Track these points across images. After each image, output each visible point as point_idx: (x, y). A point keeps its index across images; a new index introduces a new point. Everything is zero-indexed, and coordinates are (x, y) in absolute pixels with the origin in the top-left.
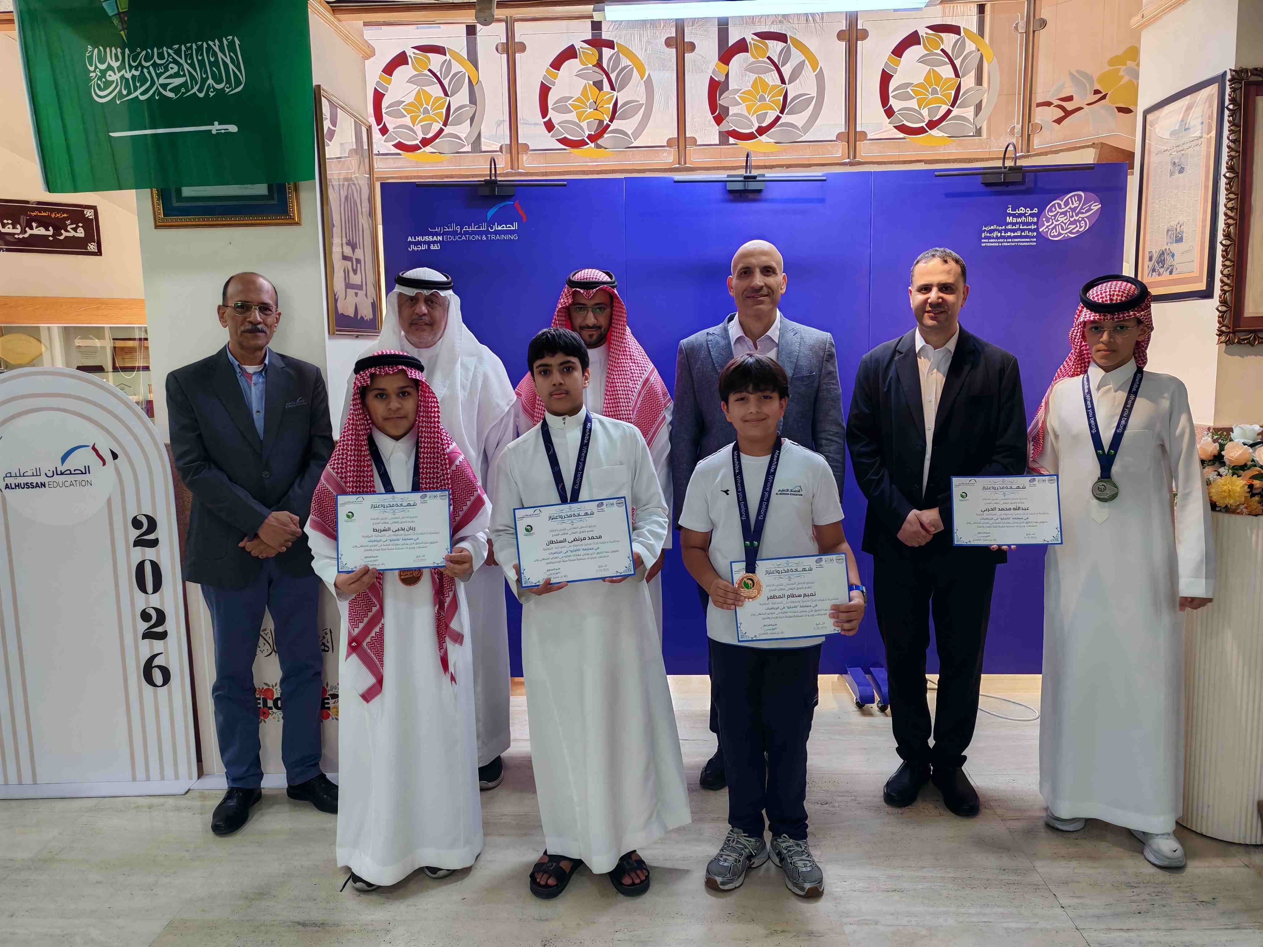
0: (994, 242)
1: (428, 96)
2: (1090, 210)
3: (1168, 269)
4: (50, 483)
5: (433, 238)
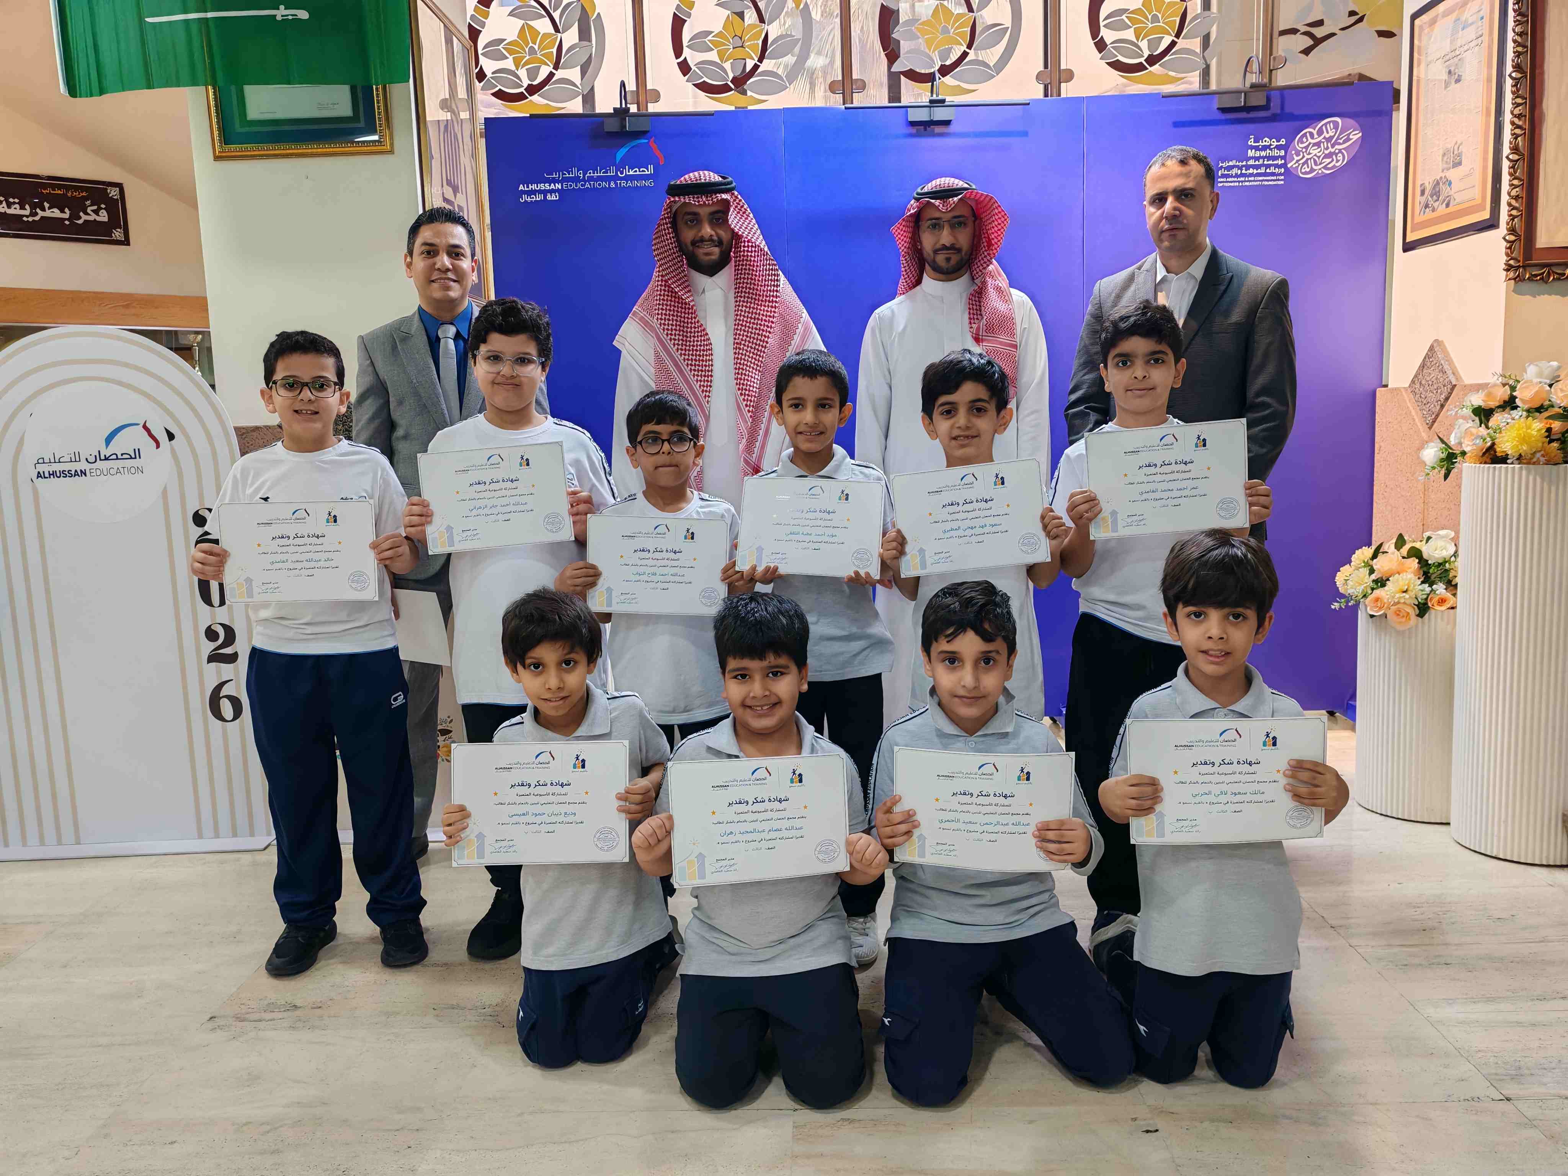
0: (1234, 182)
1: (534, 32)
2: (1348, 140)
3: (1444, 201)
4: (92, 471)
5: (550, 186)
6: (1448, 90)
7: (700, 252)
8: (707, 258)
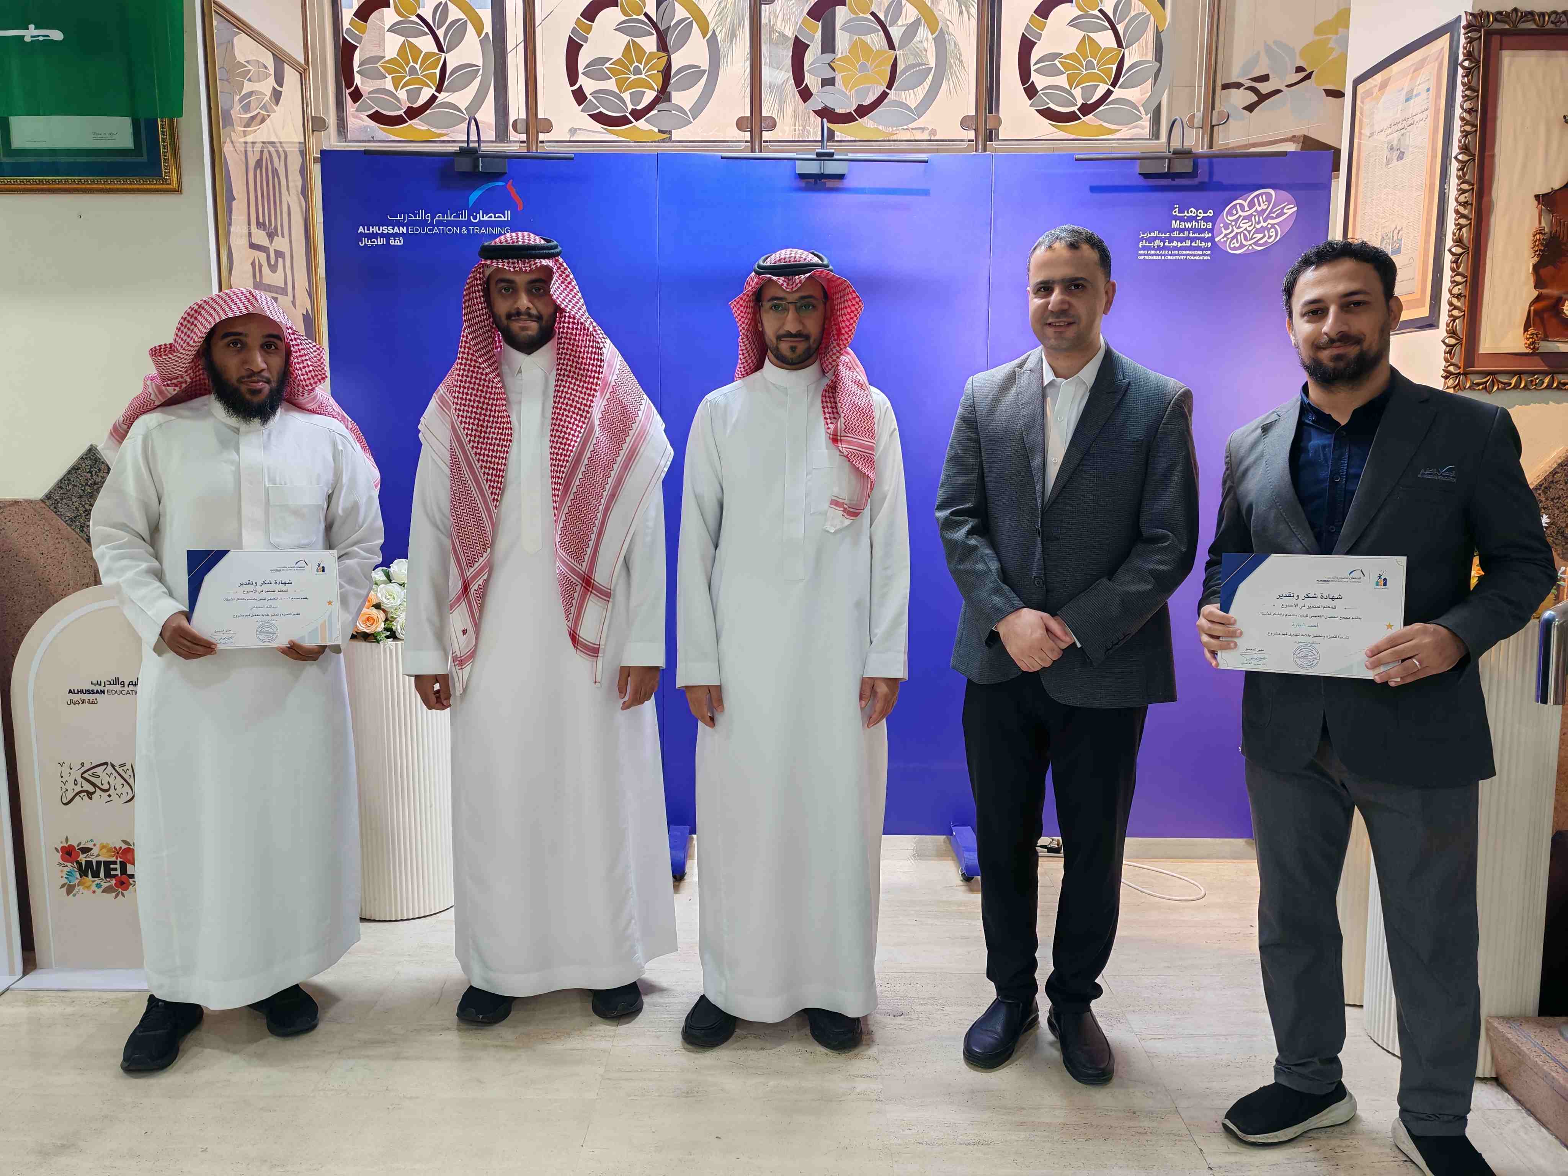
0: (1155, 255)
2: (1282, 214)
5: (393, 229)
6: (1390, 166)
8: (525, 333)
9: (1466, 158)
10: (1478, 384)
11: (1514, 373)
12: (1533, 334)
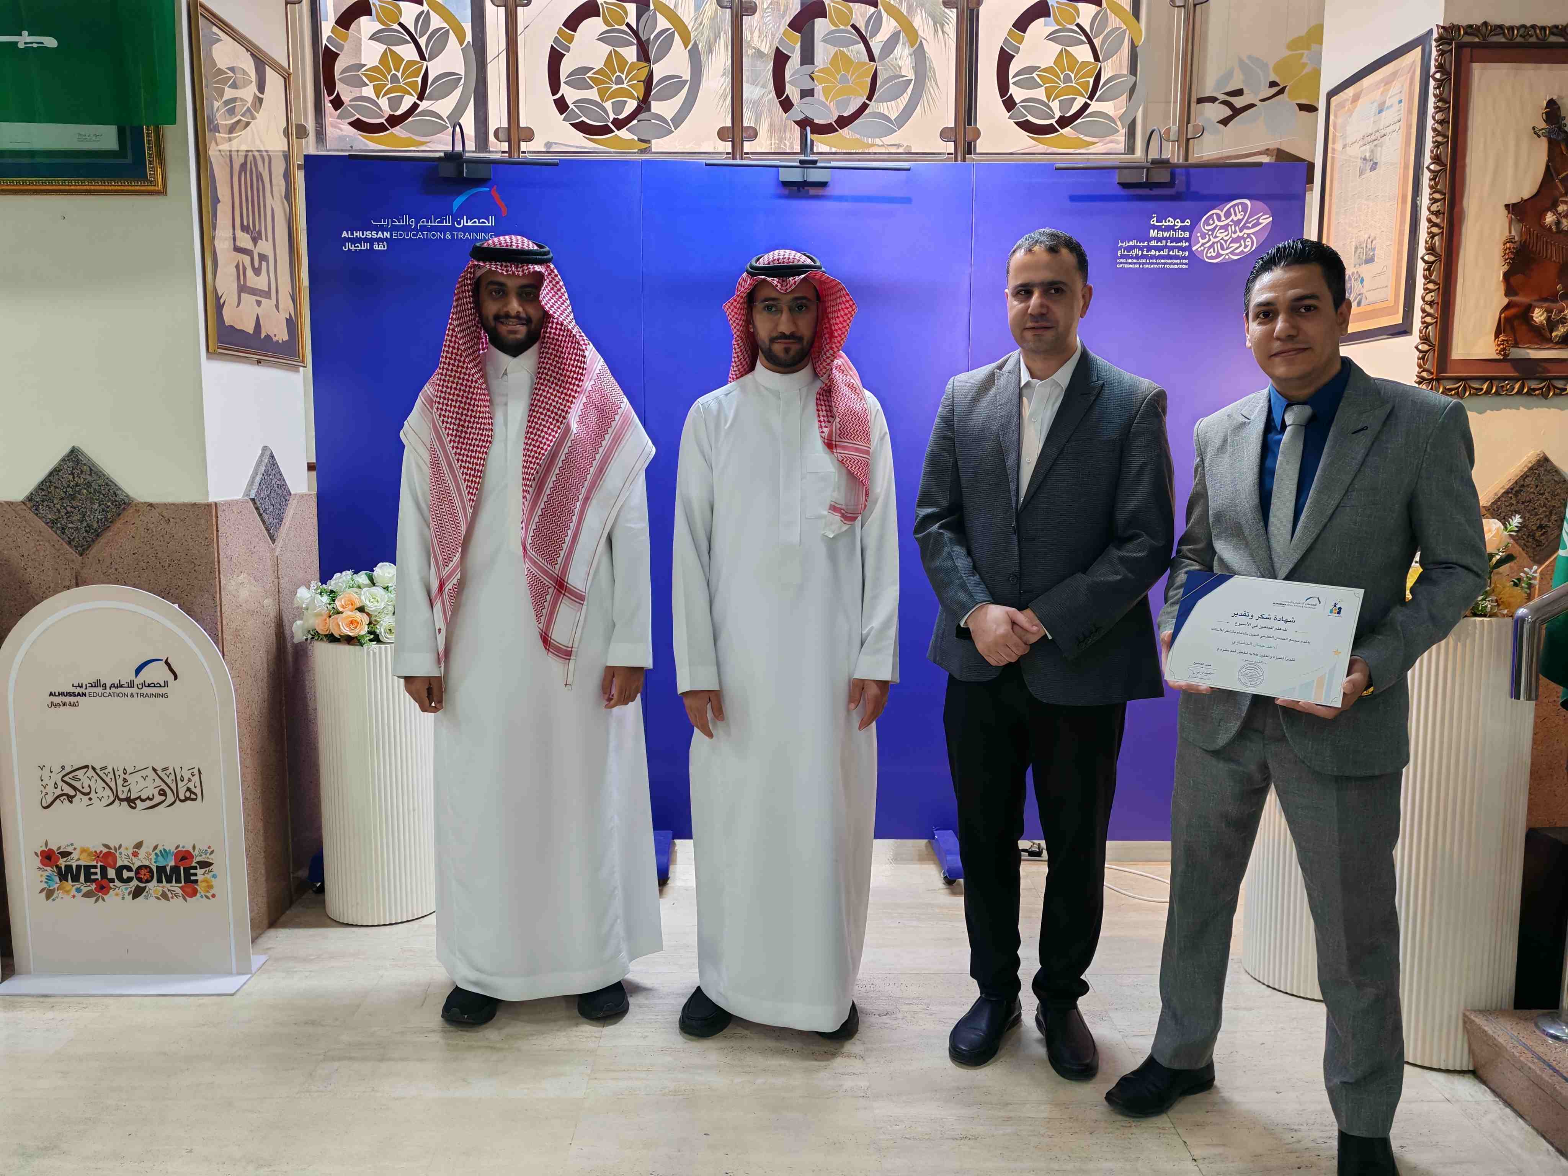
0: (1134, 263)
1: (398, 59)
2: (1258, 224)
5: (377, 234)
6: (1363, 177)
7: (503, 329)
8: (512, 336)
9: (1438, 168)
10: (1451, 390)
11: (1484, 379)
12: (1503, 340)
